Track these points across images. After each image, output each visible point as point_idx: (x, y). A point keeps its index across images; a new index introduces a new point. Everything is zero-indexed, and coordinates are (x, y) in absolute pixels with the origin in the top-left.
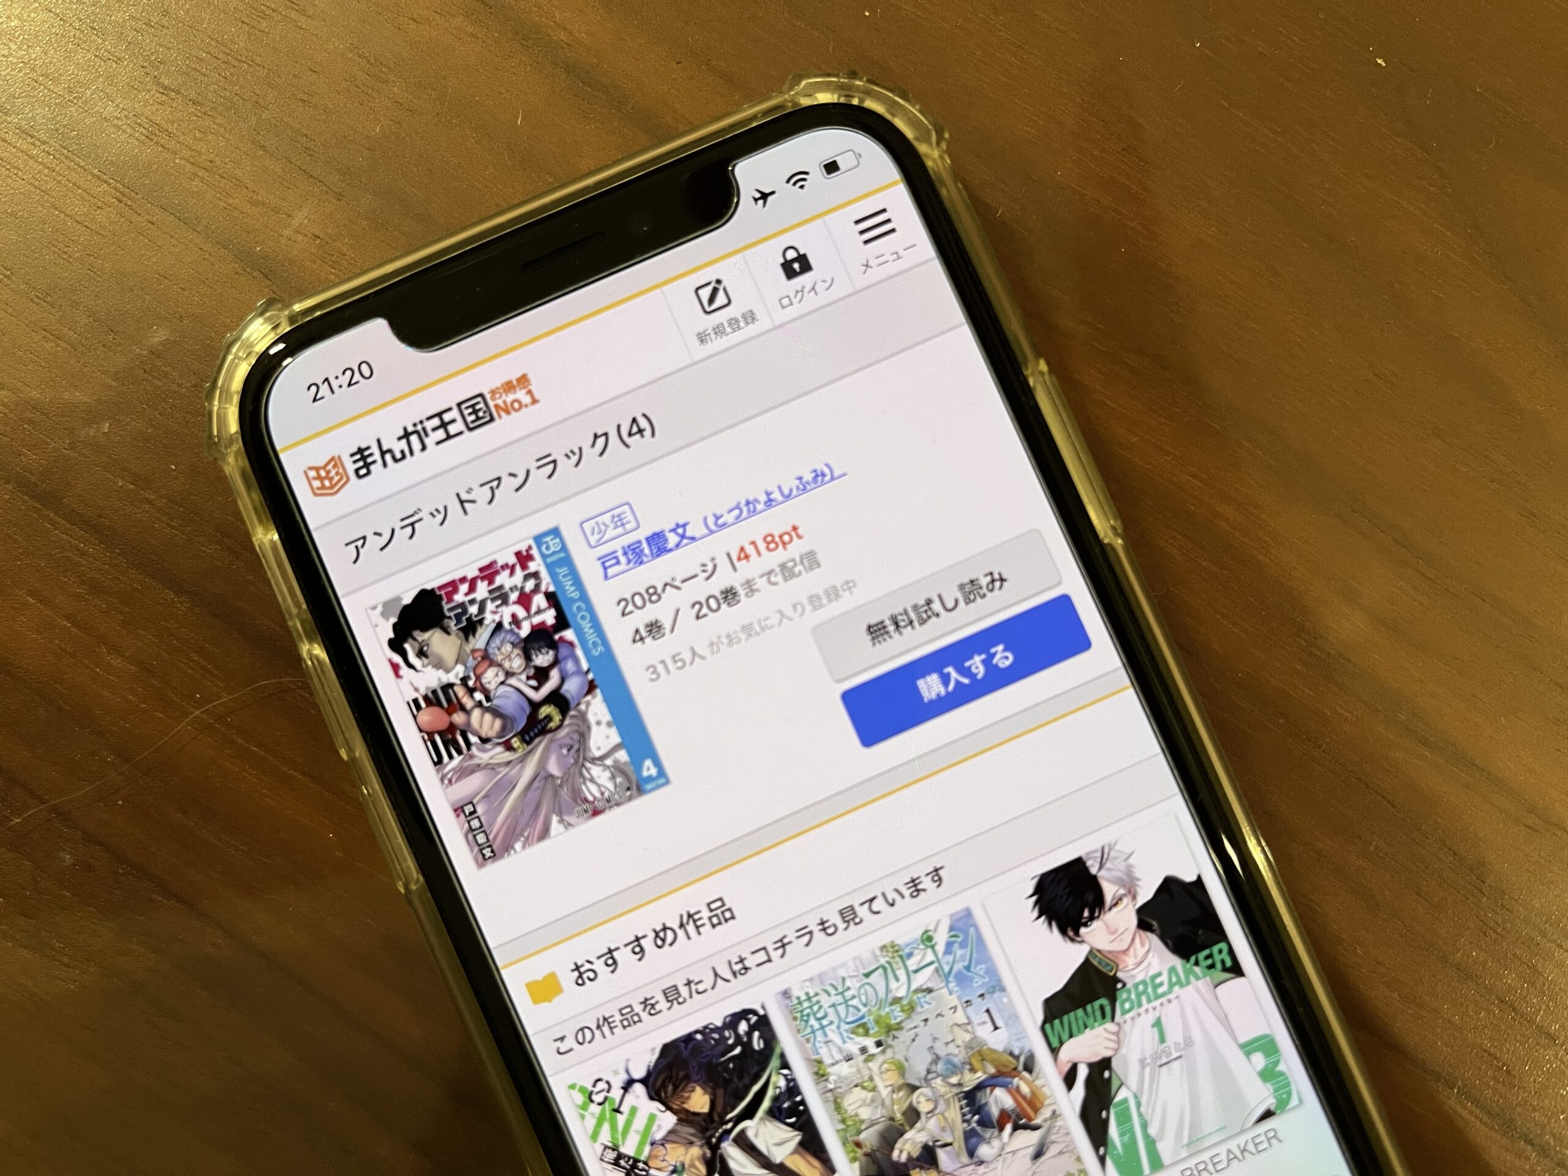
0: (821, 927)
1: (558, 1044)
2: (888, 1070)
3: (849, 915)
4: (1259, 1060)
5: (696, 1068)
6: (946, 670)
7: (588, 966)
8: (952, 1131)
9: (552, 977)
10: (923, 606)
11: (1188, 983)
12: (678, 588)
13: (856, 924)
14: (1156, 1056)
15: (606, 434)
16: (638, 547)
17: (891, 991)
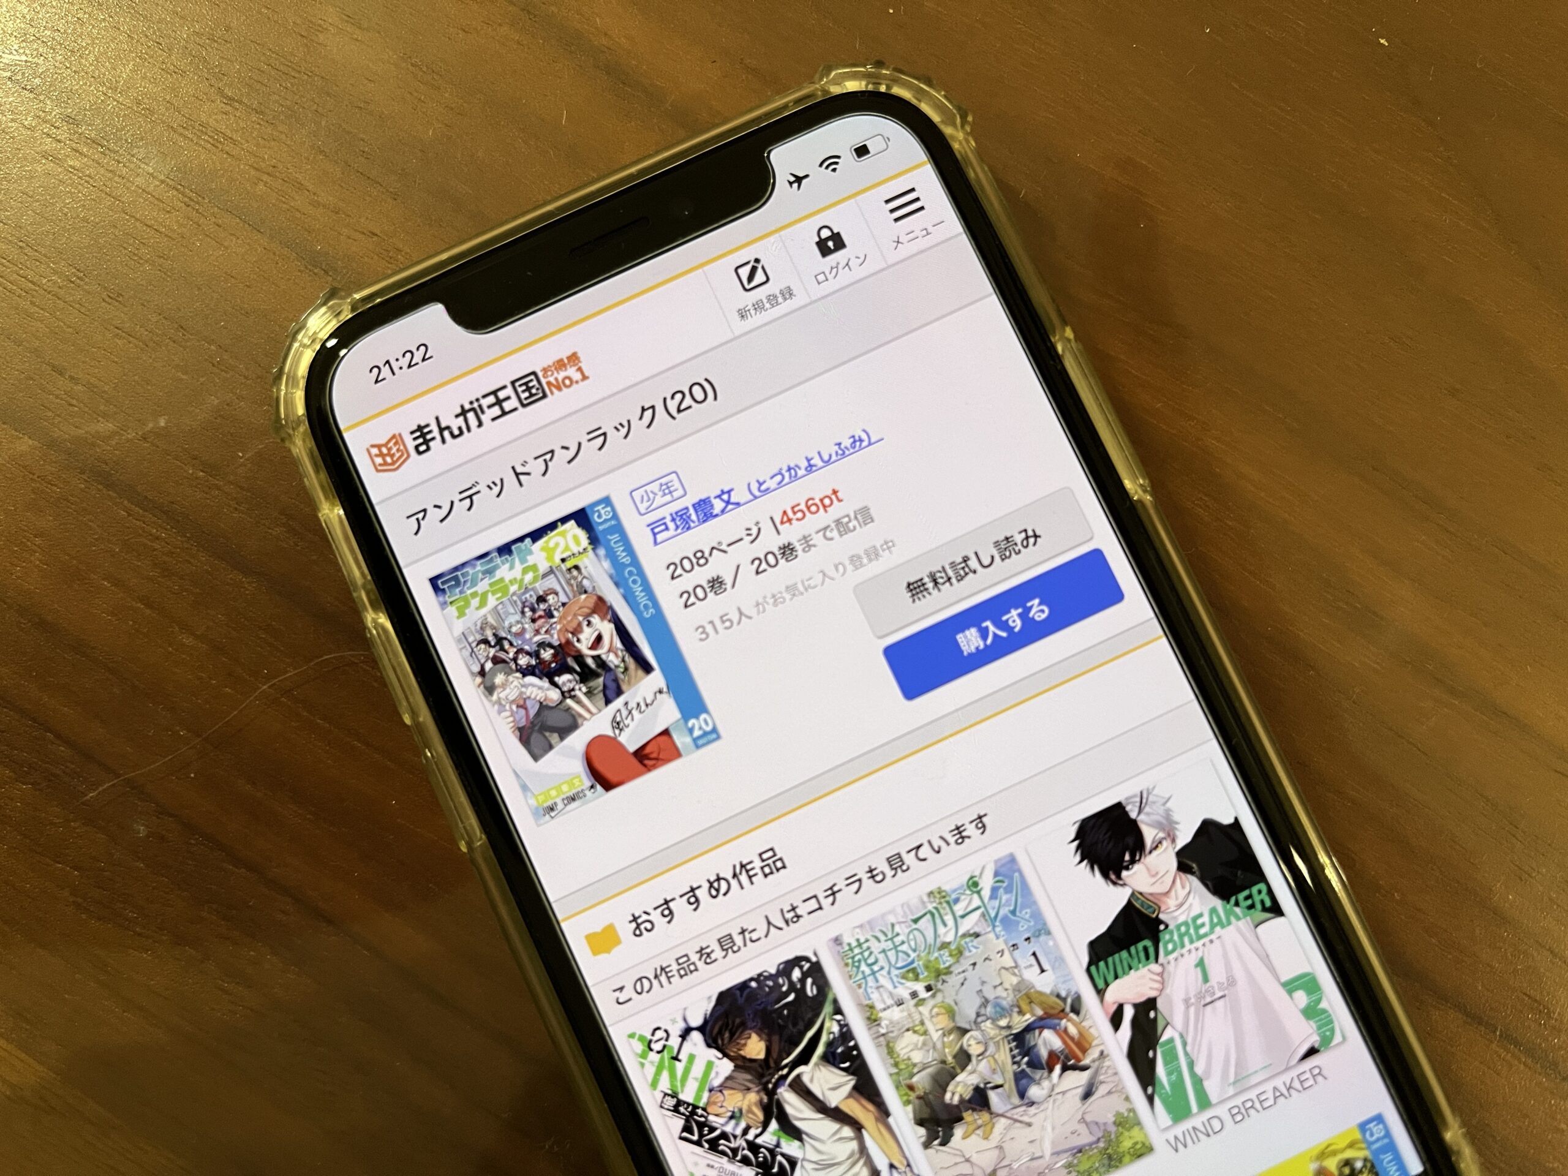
0: (869, 875)
1: (617, 994)
2: (938, 1014)
3: (896, 863)
4: (1301, 998)
5: (751, 1016)
6: (984, 625)
7: (645, 917)
8: (1003, 1074)
9: (610, 929)
10: (960, 563)
11: (1229, 923)
12: (725, 552)
13: (904, 871)
14: (1200, 996)
15: (653, 407)
16: (685, 514)
17: (939, 936)
